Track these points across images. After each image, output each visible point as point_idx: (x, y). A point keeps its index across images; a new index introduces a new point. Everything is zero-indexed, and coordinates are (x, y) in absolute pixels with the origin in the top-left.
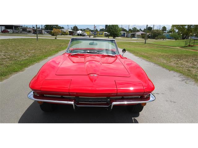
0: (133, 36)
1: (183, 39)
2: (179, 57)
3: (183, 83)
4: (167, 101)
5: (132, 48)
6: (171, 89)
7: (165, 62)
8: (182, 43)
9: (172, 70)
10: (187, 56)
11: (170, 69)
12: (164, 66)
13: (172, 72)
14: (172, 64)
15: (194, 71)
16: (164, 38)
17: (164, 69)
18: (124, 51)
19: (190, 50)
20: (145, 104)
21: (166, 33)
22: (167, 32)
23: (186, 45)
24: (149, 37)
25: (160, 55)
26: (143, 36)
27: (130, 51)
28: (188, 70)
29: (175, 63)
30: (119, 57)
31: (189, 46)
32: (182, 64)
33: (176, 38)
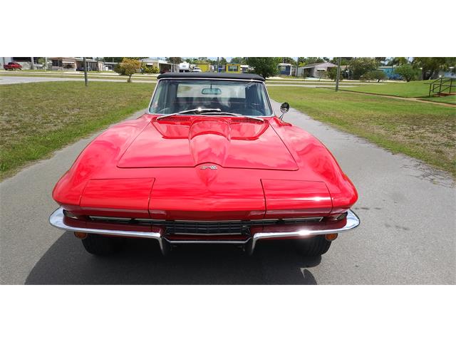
0: (308, 73)
1: (426, 78)
2: (416, 121)
3: (426, 181)
4: (387, 226)
5: (306, 101)
6: (397, 198)
7: (382, 132)
8: (422, 87)
9: (400, 152)
10: (433, 119)
11: (396, 148)
12: (380, 142)
13: (398, 156)
14: (400, 137)
15: (451, 154)
16: (380, 77)
17: (381, 150)
18: (286, 106)
19: (441, 105)
20: (335, 236)
21: (384, 65)
22: (386, 63)
23: (432, 93)
24: (345, 76)
25: (370, 118)
26: (331, 74)
27: (302, 109)
28: (437, 151)
29: (405, 136)
30: (273, 123)
31: (440, 94)
32: (422, 138)
33: (409, 78)
